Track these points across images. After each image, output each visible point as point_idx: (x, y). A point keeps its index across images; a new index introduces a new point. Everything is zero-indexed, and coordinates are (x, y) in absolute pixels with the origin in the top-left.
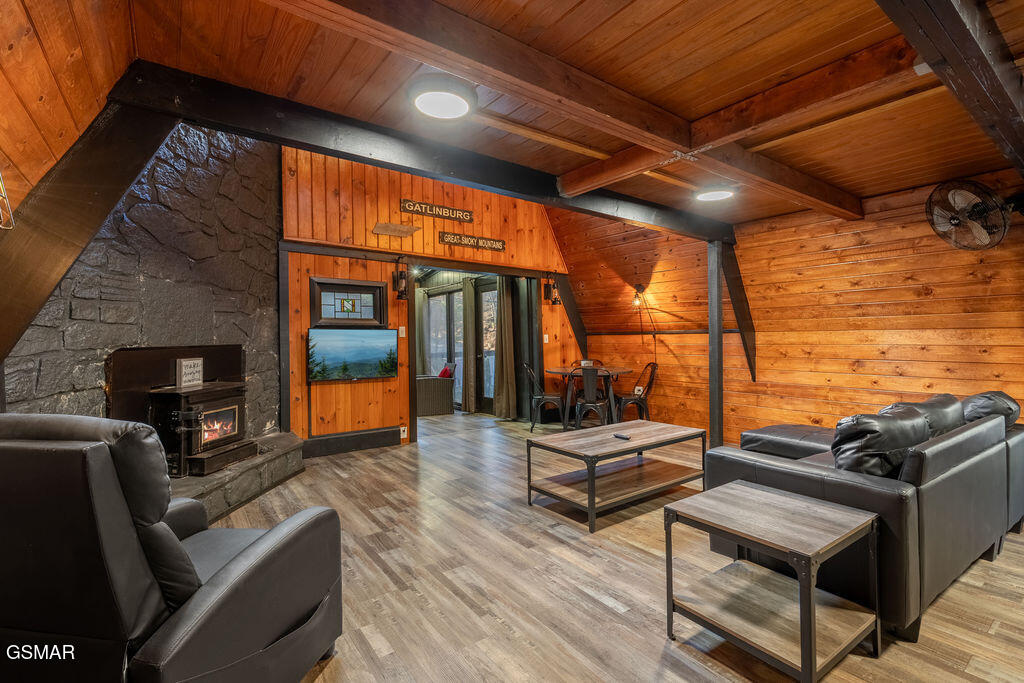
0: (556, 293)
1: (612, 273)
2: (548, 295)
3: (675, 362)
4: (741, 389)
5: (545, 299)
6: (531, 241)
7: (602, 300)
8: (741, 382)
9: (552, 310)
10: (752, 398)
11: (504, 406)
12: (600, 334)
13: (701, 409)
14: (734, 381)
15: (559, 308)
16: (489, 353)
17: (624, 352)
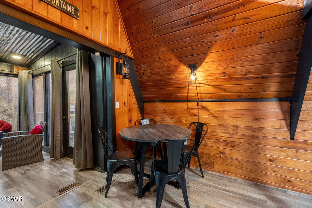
0: (125, 70)
1: (170, 56)
2: (119, 72)
3: (215, 122)
4: (279, 145)
5: (117, 74)
6: (105, 22)
7: (158, 77)
8: (279, 139)
9: (122, 83)
10: (291, 152)
11: (82, 158)
12: (154, 102)
13: (240, 158)
14: (273, 138)
15: (127, 82)
16: (72, 113)
17: (173, 114)
